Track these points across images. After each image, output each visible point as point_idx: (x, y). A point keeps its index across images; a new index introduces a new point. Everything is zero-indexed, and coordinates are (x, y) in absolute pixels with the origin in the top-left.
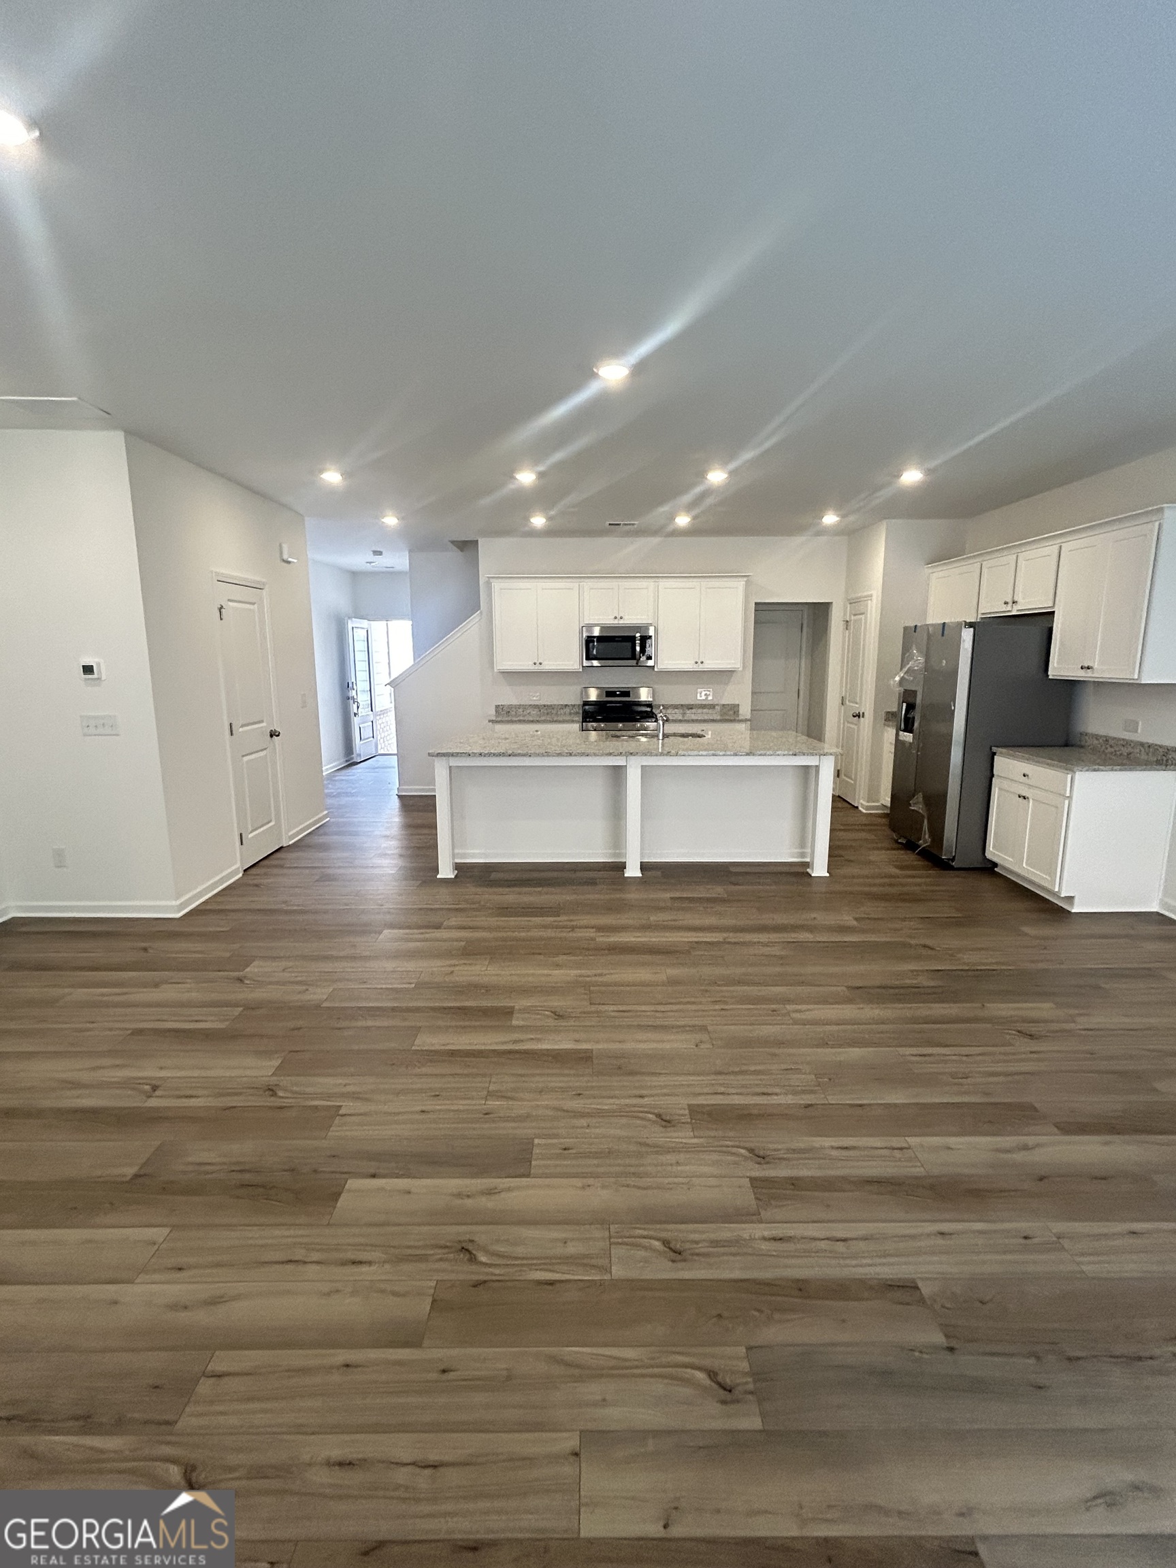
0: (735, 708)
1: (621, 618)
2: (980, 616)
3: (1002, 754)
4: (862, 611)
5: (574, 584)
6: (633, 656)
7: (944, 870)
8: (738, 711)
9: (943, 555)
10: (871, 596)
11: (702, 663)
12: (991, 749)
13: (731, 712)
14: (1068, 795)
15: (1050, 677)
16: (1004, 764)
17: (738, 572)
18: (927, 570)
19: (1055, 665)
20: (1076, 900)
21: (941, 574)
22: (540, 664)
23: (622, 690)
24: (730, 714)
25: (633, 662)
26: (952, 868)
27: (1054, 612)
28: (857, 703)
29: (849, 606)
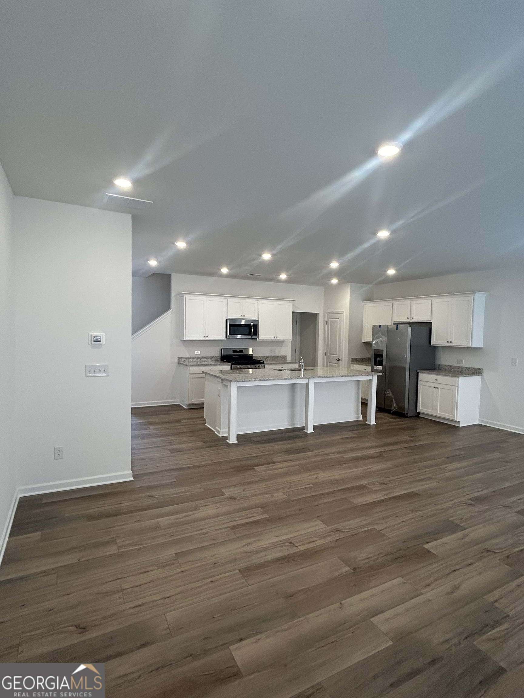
0: (285, 357)
1: (244, 316)
2: (393, 322)
3: (420, 372)
4: (338, 318)
5: (224, 300)
6: (250, 334)
7: (405, 418)
8: (286, 359)
9: (369, 298)
10: (343, 312)
11: (277, 337)
12: (417, 371)
13: (284, 359)
14: (457, 385)
15: (432, 345)
16: (423, 376)
17: (287, 299)
18: (363, 303)
19: (435, 341)
20: (461, 422)
21: (371, 305)
22: (207, 336)
23: (240, 349)
24: (282, 359)
25: (250, 337)
26: (407, 417)
27: (432, 322)
28: (337, 355)
29: (327, 315)
